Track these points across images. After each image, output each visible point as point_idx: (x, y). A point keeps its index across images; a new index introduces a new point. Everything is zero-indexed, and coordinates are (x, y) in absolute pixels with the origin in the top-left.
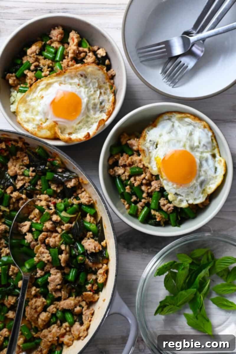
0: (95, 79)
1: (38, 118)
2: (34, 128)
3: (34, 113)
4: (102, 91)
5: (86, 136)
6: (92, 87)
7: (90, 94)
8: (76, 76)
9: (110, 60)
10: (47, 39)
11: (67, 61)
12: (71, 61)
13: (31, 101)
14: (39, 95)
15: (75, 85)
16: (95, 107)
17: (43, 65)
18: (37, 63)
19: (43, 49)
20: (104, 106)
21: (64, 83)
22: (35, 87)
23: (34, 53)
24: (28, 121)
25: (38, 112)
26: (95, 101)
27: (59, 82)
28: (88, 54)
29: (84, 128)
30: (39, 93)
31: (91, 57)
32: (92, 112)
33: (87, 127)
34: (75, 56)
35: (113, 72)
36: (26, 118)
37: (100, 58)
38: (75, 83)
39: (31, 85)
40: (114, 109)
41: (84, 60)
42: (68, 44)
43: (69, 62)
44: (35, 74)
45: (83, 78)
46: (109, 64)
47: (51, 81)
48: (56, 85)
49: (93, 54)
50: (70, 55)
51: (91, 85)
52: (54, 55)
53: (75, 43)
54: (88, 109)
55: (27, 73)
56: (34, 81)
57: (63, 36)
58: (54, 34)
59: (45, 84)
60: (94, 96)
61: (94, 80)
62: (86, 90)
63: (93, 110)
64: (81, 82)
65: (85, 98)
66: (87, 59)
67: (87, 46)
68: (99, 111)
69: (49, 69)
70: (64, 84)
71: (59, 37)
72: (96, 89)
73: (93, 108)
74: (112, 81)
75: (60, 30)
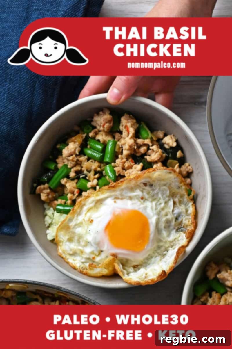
0: (165, 185)
1: (88, 250)
2: (83, 263)
3: (83, 243)
4: (176, 200)
5: (161, 275)
6: (161, 197)
7: (159, 208)
8: (137, 187)
9: (183, 151)
10: (88, 129)
11: (122, 162)
12: (127, 159)
13: (76, 227)
14: (86, 218)
15: (137, 199)
16: (168, 225)
17: (87, 170)
18: (78, 168)
19: (84, 145)
20: (182, 222)
21: (120, 197)
22: (79, 207)
23: (72, 155)
24: (74, 254)
25: (87, 243)
26: (167, 217)
27: (113, 198)
28: (151, 148)
29: (156, 257)
30: (86, 214)
31: (155, 152)
32: (165, 233)
33: (160, 255)
34: (133, 153)
35: (190, 167)
36: (71, 250)
37: (168, 149)
38: (136, 197)
39: (74, 202)
40: (196, 226)
41: (145, 157)
42: (121, 133)
43: (124, 162)
44: (77, 183)
45: (148, 188)
46: (183, 156)
47: (101, 196)
48: (109, 202)
49: (158, 148)
50: (125, 152)
51: (160, 196)
52: (102, 154)
53: (131, 135)
54: (158, 230)
55: (66, 182)
56: (77, 194)
57: (111, 124)
58: (98, 122)
59: (93, 201)
60: (166, 210)
61: (165, 187)
62: (154, 203)
63: (165, 231)
64: (145, 194)
65: (153, 216)
66: (150, 155)
67: (148, 135)
68: (174, 228)
69: (97, 176)
70: (122, 199)
71: (107, 127)
72: (167, 199)
73: (165, 227)
74: (188, 181)
75: (107, 116)
